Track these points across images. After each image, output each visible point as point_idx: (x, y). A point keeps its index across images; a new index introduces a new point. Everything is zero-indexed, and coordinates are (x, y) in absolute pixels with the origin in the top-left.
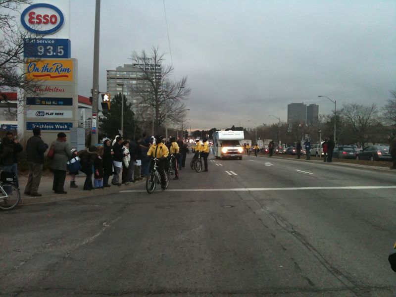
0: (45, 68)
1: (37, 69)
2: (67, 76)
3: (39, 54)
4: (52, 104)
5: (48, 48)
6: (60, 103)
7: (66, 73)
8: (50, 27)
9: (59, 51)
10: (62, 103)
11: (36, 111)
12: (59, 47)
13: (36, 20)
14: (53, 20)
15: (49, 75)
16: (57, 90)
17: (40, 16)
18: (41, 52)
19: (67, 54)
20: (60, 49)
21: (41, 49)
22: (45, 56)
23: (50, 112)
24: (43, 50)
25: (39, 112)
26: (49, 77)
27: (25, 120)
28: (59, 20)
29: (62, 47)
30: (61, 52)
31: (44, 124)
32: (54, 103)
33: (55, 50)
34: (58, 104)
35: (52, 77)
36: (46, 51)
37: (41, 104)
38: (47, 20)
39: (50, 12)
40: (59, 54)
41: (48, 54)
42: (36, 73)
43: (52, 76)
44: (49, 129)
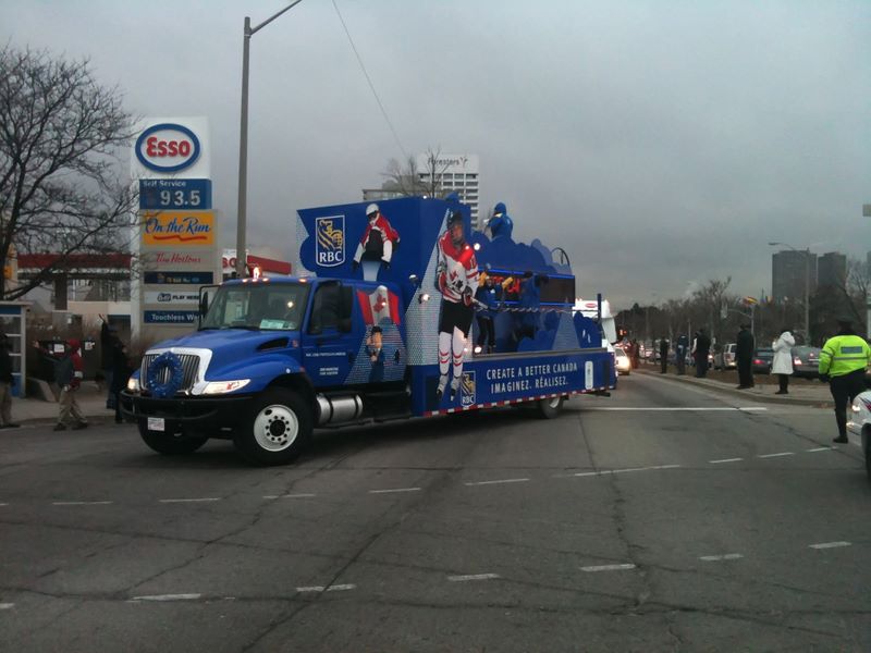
0: (172, 226)
1: (160, 228)
2: (204, 238)
3: (163, 203)
4: (182, 283)
5: (177, 193)
6: (194, 280)
7: (203, 233)
8: (180, 160)
9: (193, 197)
10: (198, 280)
11: (157, 294)
12: (193, 192)
13: (158, 151)
14: (184, 150)
15: (178, 237)
16: (189, 259)
17: (164, 143)
18: (166, 201)
19: (205, 203)
20: (193, 194)
21: (166, 195)
22: (171, 206)
23: (179, 294)
24: (168, 198)
25: (163, 295)
26: (178, 240)
27: (141, 307)
28: (191, 150)
29: (198, 192)
30: (195, 200)
31: (171, 313)
32: (185, 280)
33: (186, 197)
34: (192, 283)
35: (182, 240)
36: (174, 198)
37: (166, 282)
38: (175, 149)
39: (179, 137)
40: (193, 203)
41: (176, 203)
42: (159, 234)
43: (182, 237)
44: (177, 321)
